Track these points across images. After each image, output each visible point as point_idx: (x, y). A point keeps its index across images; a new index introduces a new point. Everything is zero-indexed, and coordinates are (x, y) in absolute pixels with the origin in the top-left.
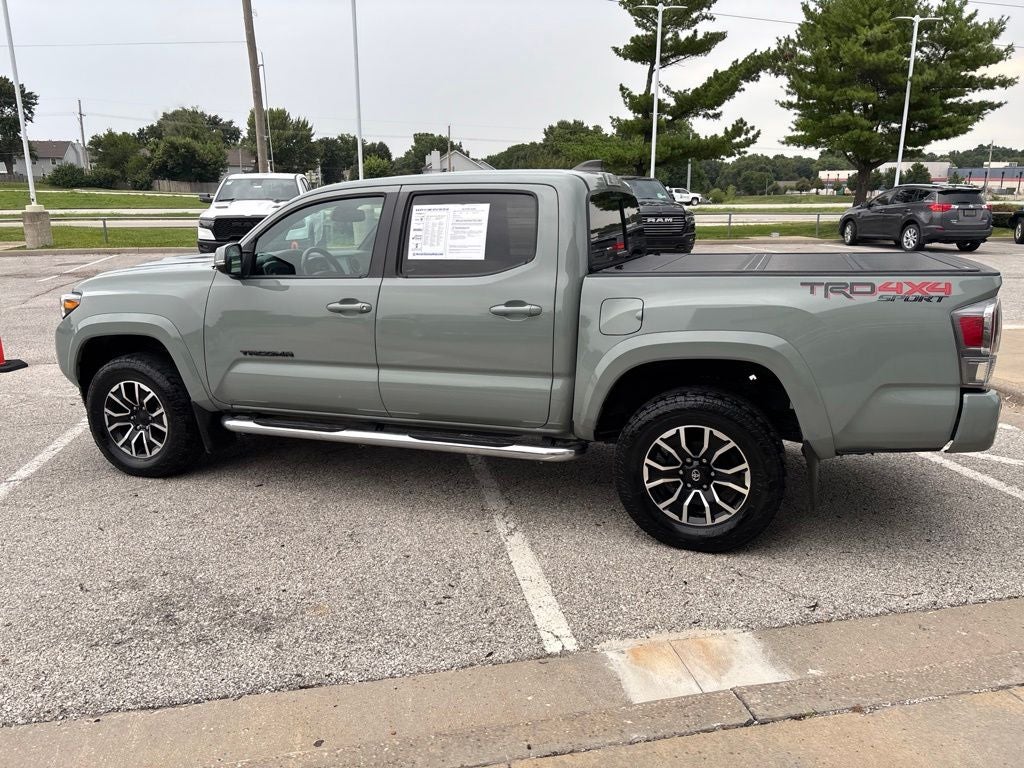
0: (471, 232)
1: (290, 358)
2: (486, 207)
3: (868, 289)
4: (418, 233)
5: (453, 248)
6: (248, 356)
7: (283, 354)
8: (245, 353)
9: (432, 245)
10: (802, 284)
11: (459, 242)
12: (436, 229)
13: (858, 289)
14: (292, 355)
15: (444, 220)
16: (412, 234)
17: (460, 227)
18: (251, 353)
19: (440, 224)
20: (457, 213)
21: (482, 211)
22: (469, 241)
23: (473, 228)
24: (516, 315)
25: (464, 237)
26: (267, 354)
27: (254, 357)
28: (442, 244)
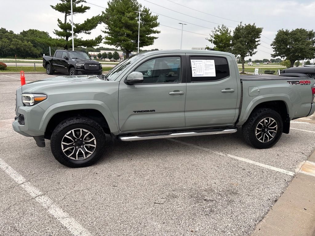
0: (211, 68)
1: (153, 112)
2: (213, 61)
3: (298, 82)
4: (194, 68)
5: (206, 73)
6: (136, 113)
7: (151, 111)
8: (135, 112)
9: (199, 72)
10: (287, 82)
11: (207, 71)
12: (200, 67)
13: (297, 82)
14: (154, 111)
15: (202, 65)
16: (193, 69)
17: (207, 66)
18: (138, 112)
19: (201, 66)
20: (205, 63)
21: (212, 62)
22: (210, 71)
23: (211, 67)
24: (228, 92)
25: (209, 70)
26: (145, 111)
27: (139, 113)
28: (203, 72)
